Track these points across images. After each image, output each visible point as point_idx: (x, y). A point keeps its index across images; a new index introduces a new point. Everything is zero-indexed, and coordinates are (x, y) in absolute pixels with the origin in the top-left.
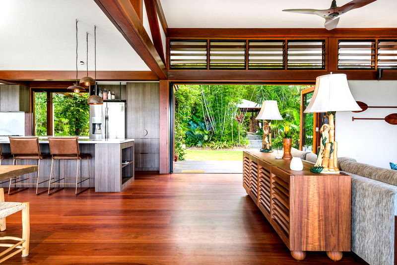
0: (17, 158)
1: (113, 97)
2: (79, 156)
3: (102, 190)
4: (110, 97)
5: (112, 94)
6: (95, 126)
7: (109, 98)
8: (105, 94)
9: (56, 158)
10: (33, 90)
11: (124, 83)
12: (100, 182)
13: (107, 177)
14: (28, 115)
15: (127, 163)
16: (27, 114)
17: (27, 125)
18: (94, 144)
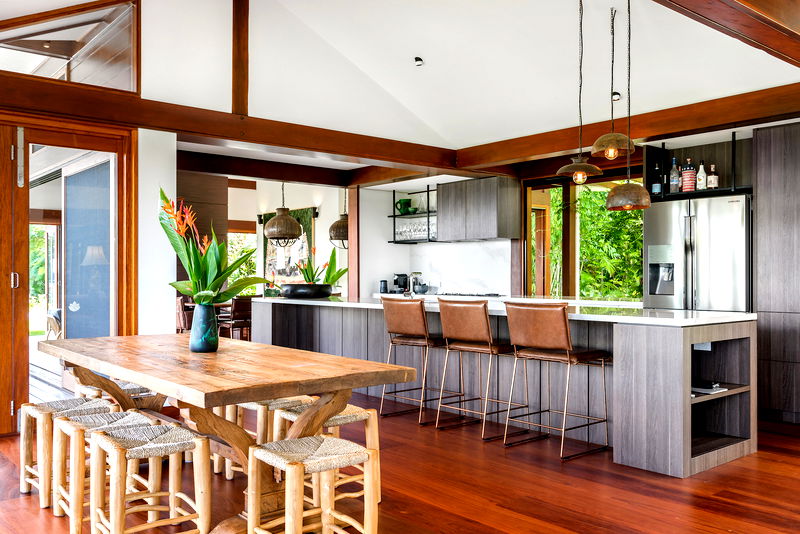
0: (452, 346)
1: (713, 181)
2: (572, 355)
3: (631, 461)
4: (705, 180)
5: (708, 172)
6: (658, 272)
7: (701, 186)
8: (687, 175)
9: (522, 354)
10: (526, 185)
11: (745, 132)
12: (626, 436)
13: (645, 425)
14: (517, 245)
15: (718, 392)
16: (515, 244)
17: (515, 269)
18: (610, 325)
